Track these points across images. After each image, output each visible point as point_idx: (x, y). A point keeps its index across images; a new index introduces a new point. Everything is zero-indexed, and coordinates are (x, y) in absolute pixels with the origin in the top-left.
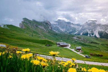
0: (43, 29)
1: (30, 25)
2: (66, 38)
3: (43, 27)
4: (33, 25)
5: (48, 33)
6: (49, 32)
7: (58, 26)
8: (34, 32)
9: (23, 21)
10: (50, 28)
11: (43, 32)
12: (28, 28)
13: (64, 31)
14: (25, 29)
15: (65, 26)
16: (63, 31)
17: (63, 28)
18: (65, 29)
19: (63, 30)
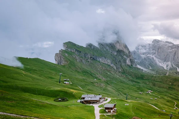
0: (109, 65)
1: (77, 58)
2: (165, 85)
3: (109, 61)
4: (85, 56)
5: (120, 74)
6: (124, 72)
7: (154, 56)
8: (85, 72)
9: (63, 49)
10: (127, 61)
11: (109, 71)
12: (71, 64)
13: (169, 67)
14: (64, 66)
15: (171, 55)
16: (165, 68)
17: (165, 60)
18: (169, 63)
19: (165, 66)
